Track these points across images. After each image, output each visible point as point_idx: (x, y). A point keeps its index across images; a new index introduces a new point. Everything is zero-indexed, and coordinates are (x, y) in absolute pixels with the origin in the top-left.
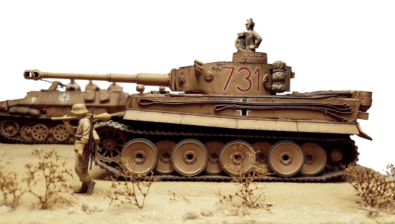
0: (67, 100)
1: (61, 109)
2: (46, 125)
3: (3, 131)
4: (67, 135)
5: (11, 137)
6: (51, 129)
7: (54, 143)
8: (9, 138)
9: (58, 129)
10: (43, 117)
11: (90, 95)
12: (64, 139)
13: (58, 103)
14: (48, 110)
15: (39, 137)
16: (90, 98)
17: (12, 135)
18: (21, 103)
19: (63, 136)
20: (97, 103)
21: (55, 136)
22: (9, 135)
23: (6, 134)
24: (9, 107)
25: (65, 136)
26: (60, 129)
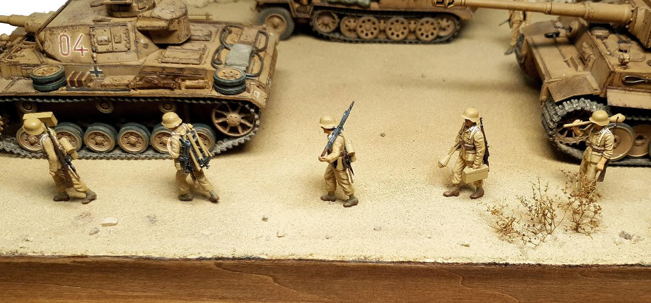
2: (376, 17)
3: (317, 23)
4: (406, 32)
5: (328, 33)
6: (382, 21)
7: (386, 42)
8: (325, 34)
9: (392, 24)
10: (374, 7)
12: (401, 37)
15: (367, 35)
17: (329, 30)
19: (400, 33)
21: (389, 33)
22: (324, 29)
23: (320, 27)
25: (403, 33)
26: (395, 23)
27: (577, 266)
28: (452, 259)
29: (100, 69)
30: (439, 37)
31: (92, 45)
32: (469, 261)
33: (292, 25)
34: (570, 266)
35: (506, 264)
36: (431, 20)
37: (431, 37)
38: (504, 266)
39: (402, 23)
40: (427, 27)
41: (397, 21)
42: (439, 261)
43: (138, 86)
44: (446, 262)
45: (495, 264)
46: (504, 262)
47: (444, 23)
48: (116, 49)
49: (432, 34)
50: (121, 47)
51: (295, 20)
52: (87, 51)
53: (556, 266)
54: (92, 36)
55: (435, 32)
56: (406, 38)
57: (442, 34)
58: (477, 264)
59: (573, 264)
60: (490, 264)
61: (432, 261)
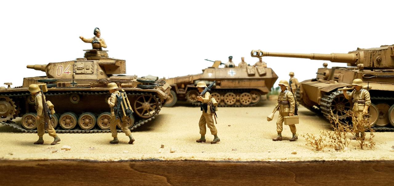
0: (234, 75)
1: (231, 81)
2: (219, 93)
3: (189, 98)
4: (235, 100)
5: (194, 102)
6: (222, 96)
7: (224, 106)
8: (193, 103)
9: (227, 96)
10: (218, 87)
11: (251, 70)
12: (232, 103)
13: (229, 77)
14: (222, 82)
16: (252, 73)
17: (195, 101)
18: (201, 78)
19: (231, 101)
20: (257, 76)
21: (226, 101)
22: (192, 101)
23: (190, 100)
24: (194, 81)
25: (233, 101)
26: (229, 96)
27: (370, 161)
28: (287, 159)
29: (76, 81)
30: (252, 103)
31: (74, 70)
32: (299, 160)
33: (176, 98)
34: (366, 162)
35: (324, 161)
36: (247, 94)
37: (248, 103)
38: (321, 162)
39: (233, 96)
40: (245, 98)
41: (230, 95)
42: (279, 160)
43: (95, 85)
44: (283, 161)
45: (316, 161)
46: (322, 160)
47: (254, 96)
48: (86, 72)
49: (249, 101)
50: (89, 71)
51: (178, 95)
52: (71, 73)
53: (356, 162)
54: (75, 66)
55: (250, 100)
56: (235, 104)
57: (254, 101)
58: (304, 162)
59: (368, 160)
60: (312, 162)
61: (274, 160)
